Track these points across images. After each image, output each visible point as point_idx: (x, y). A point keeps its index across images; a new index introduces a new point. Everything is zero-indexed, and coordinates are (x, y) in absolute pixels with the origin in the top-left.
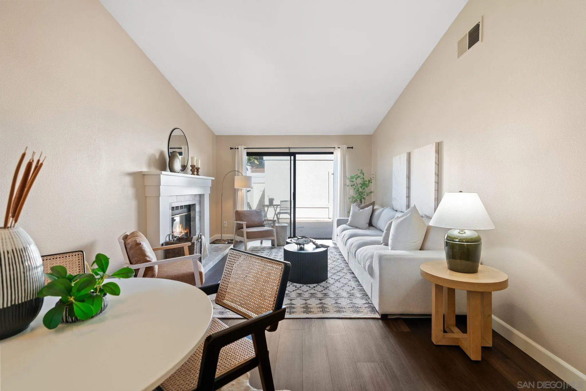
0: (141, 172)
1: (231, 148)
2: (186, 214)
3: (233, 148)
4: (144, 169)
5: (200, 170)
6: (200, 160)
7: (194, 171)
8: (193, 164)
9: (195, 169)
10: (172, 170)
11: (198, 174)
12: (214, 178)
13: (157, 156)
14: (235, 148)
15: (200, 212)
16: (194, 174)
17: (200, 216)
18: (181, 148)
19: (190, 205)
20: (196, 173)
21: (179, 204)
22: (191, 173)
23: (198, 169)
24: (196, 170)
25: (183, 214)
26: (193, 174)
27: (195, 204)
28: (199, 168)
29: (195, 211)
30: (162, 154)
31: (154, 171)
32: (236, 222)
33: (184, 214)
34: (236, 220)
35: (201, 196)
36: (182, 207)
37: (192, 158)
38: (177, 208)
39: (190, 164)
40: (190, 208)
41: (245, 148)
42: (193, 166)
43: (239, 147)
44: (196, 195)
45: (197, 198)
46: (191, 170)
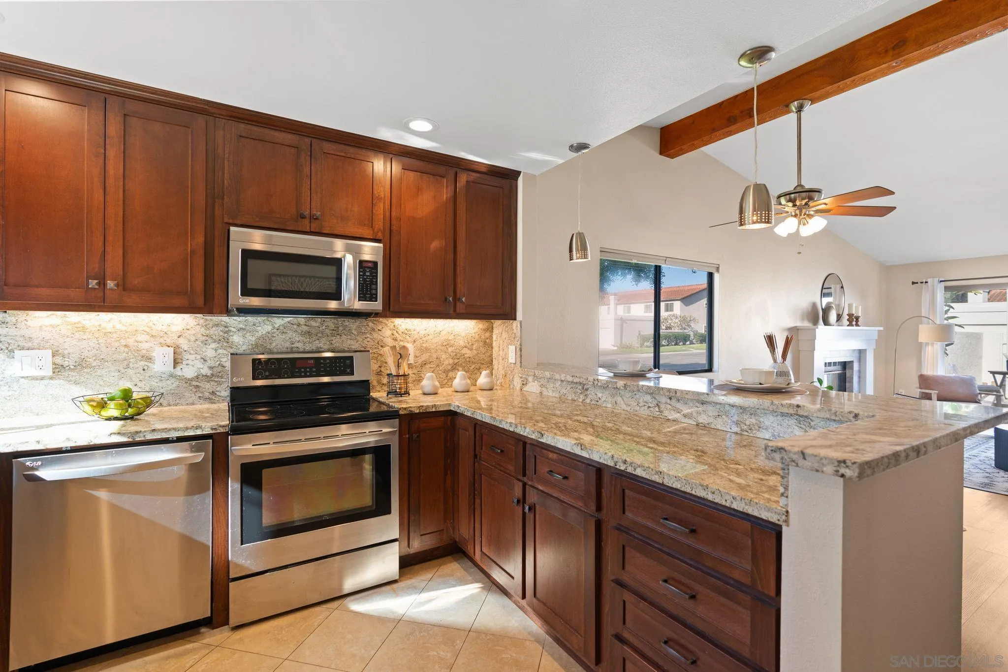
0: (796, 327)
1: (913, 283)
2: (840, 372)
3: (917, 283)
4: (799, 324)
5: (860, 320)
6: (860, 307)
7: (853, 320)
8: (851, 313)
9: (853, 319)
10: (826, 323)
11: (857, 325)
12: (882, 328)
13: (810, 308)
14: (922, 283)
15: (859, 371)
16: (853, 326)
17: (859, 377)
18: (831, 288)
19: (845, 362)
20: (854, 323)
21: (832, 360)
22: (848, 323)
23: (857, 318)
24: (855, 320)
25: (836, 372)
26: (850, 325)
27: (853, 361)
28: (859, 317)
29: (853, 369)
30: (814, 306)
31: (807, 324)
32: (920, 390)
33: (838, 372)
34: (920, 388)
35: (861, 353)
36: (835, 364)
37: (850, 306)
38: (830, 364)
39: (846, 312)
40: (845, 365)
41: (941, 281)
42: (850, 316)
43: (929, 280)
44: (854, 350)
45: (857, 355)
46: (848, 320)
